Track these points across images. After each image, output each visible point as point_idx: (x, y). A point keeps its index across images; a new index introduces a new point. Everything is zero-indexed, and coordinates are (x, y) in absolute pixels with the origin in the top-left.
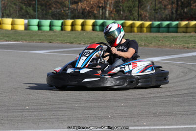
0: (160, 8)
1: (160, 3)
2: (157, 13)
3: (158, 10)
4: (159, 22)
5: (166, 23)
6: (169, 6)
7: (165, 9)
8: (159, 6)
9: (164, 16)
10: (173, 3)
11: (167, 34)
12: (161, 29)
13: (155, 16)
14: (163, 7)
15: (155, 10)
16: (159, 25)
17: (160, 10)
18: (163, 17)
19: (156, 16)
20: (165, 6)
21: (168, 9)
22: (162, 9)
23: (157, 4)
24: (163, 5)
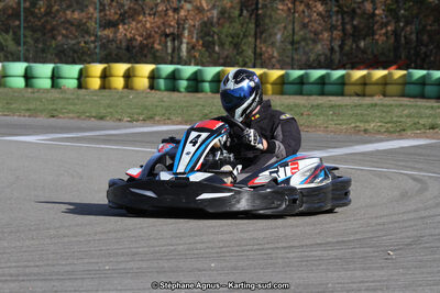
0: (304, 39)
1: (305, 26)
2: (296, 49)
3: (299, 42)
4: (301, 72)
5: (317, 74)
6: (326, 35)
7: (315, 42)
8: (301, 33)
9: (312, 57)
10: (332, 28)
11: (320, 97)
12: (306, 87)
13: (293, 59)
14: (312, 35)
15: (292, 43)
16: (301, 77)
17: (303, 43)
18: (311, 59)
19: (296, 57)
20: (316, 34)
21: (322, 40)
22: (310, 42)
23: (297, 29)
24: (311, 31)
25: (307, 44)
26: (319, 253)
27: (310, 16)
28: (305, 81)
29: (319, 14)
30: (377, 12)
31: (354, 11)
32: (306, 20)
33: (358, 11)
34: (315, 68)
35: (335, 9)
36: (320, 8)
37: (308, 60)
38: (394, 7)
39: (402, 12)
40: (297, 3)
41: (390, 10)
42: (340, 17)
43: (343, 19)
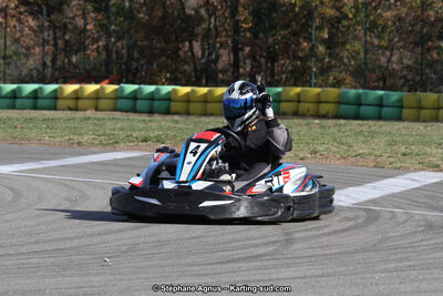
0: (16, 54)
1: (17, 41)
2: (8, 64)
3: (11, 57)
4: (14, 86)
5: (29, 88)
6: (38, 50)
7: (27, 56)
8: (13, 48)
9: (25, 72)
10: (45, 42)
11: (33, 111)
12: (19, 102)
13: (5, 73)
14: (24, 50)
15: (5, 58)
16: (14, 91)
17: (15, 58)
18: (23, 74)
19: (7, 71)
20: (28, 49)
21: (34, 55)
22: (22, 57)
23: (8, 43)
24: (22, 46)
25: (19, 59)
26: (35, 261)
27: (21, 31)
28: (18, 95)
29: (30, 28)
30: (88, 27)
31: (65, 26)
32: (18, 35)
33: (69, 26)
34: (28, 83)
35: (46, 24)
36: (32, 23)
37: (20, 75)
38: (105, 22)
39: (113, 27)
40: (9, 18)
41: (101, 26)
42: (51, 32)
43: (55, 34)
